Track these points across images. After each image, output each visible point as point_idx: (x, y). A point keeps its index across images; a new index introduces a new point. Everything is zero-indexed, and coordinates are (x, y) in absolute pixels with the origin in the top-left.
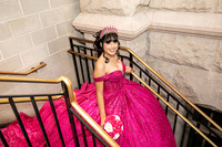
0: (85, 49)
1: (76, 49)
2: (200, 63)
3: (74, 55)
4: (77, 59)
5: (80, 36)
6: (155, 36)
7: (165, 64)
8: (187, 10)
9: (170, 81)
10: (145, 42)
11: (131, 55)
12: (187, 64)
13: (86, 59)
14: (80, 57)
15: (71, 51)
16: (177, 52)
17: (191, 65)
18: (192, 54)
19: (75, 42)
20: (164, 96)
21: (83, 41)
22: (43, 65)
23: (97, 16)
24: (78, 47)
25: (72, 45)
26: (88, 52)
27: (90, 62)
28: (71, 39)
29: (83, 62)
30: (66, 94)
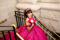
0: (20, 15)
1: (17, 15)
2: (57, 19)
3: (16, 17)
4: (17, 18)
5: (18, 11)
6: (42, 11)
7: (46, 20)
8: (52, 3)
9: (47, 25)
10: (39, 13)
11: (35, 17)
12: (52, 20)
13: (20, 18)
14: (18, 17)
15: (15, 16)
16: (49, 16)
17: (54, 20)
18: (54, 17)
19: (17, 13)
20: (45, 30)
21: (19, 12)
22: (6, 20)
23: (24, 4)
24: (18, 14)
25: (16, 14)
26: (21, 16)
27: (22, 19)
28: (15, 12)
29: (19, 19)
30: (14, 30)
